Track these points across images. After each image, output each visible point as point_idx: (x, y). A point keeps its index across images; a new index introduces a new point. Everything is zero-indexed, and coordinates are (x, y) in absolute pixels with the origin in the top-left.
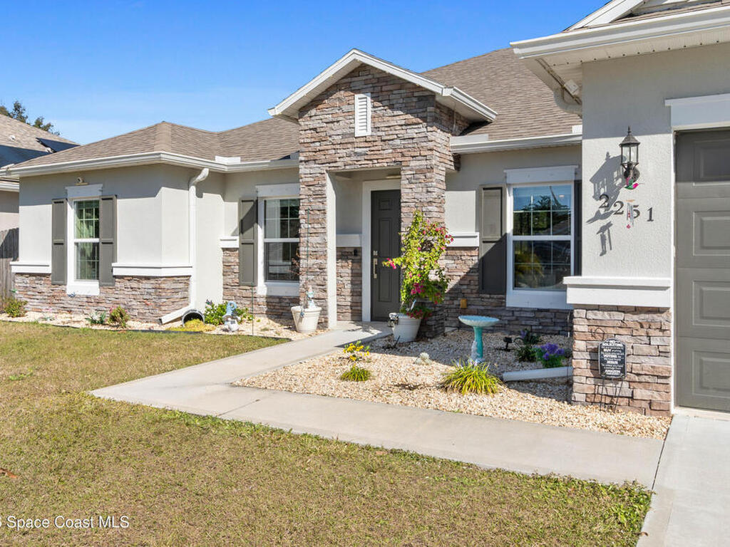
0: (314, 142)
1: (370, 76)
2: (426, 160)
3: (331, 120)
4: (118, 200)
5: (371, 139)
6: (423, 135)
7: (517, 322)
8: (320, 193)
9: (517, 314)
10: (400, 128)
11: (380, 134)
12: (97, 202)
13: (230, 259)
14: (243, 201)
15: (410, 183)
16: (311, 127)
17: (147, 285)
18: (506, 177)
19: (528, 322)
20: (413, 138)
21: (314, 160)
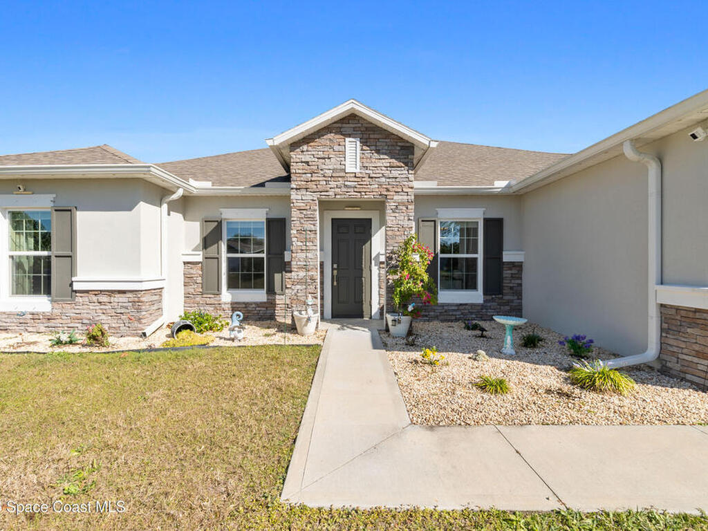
0: (306, 173)
1: (359, 125)
2: (408, 195)
3: (322, 156)
4: (78, 213)
5: (360, 175)
6: (404, 176)
7: (445, 313)
8: (312, 216)
9: (446, 308)
10: (385, 169)
11: (367, 172)
12: (49, 213)
13: (192, 271)
14: (206, 221)
15: (394, 212)
16: (303, 160)
17: (122, 298)
18: (437, 214)
19: (454, 313)
20: (396, 178)
21: (307, 189)
